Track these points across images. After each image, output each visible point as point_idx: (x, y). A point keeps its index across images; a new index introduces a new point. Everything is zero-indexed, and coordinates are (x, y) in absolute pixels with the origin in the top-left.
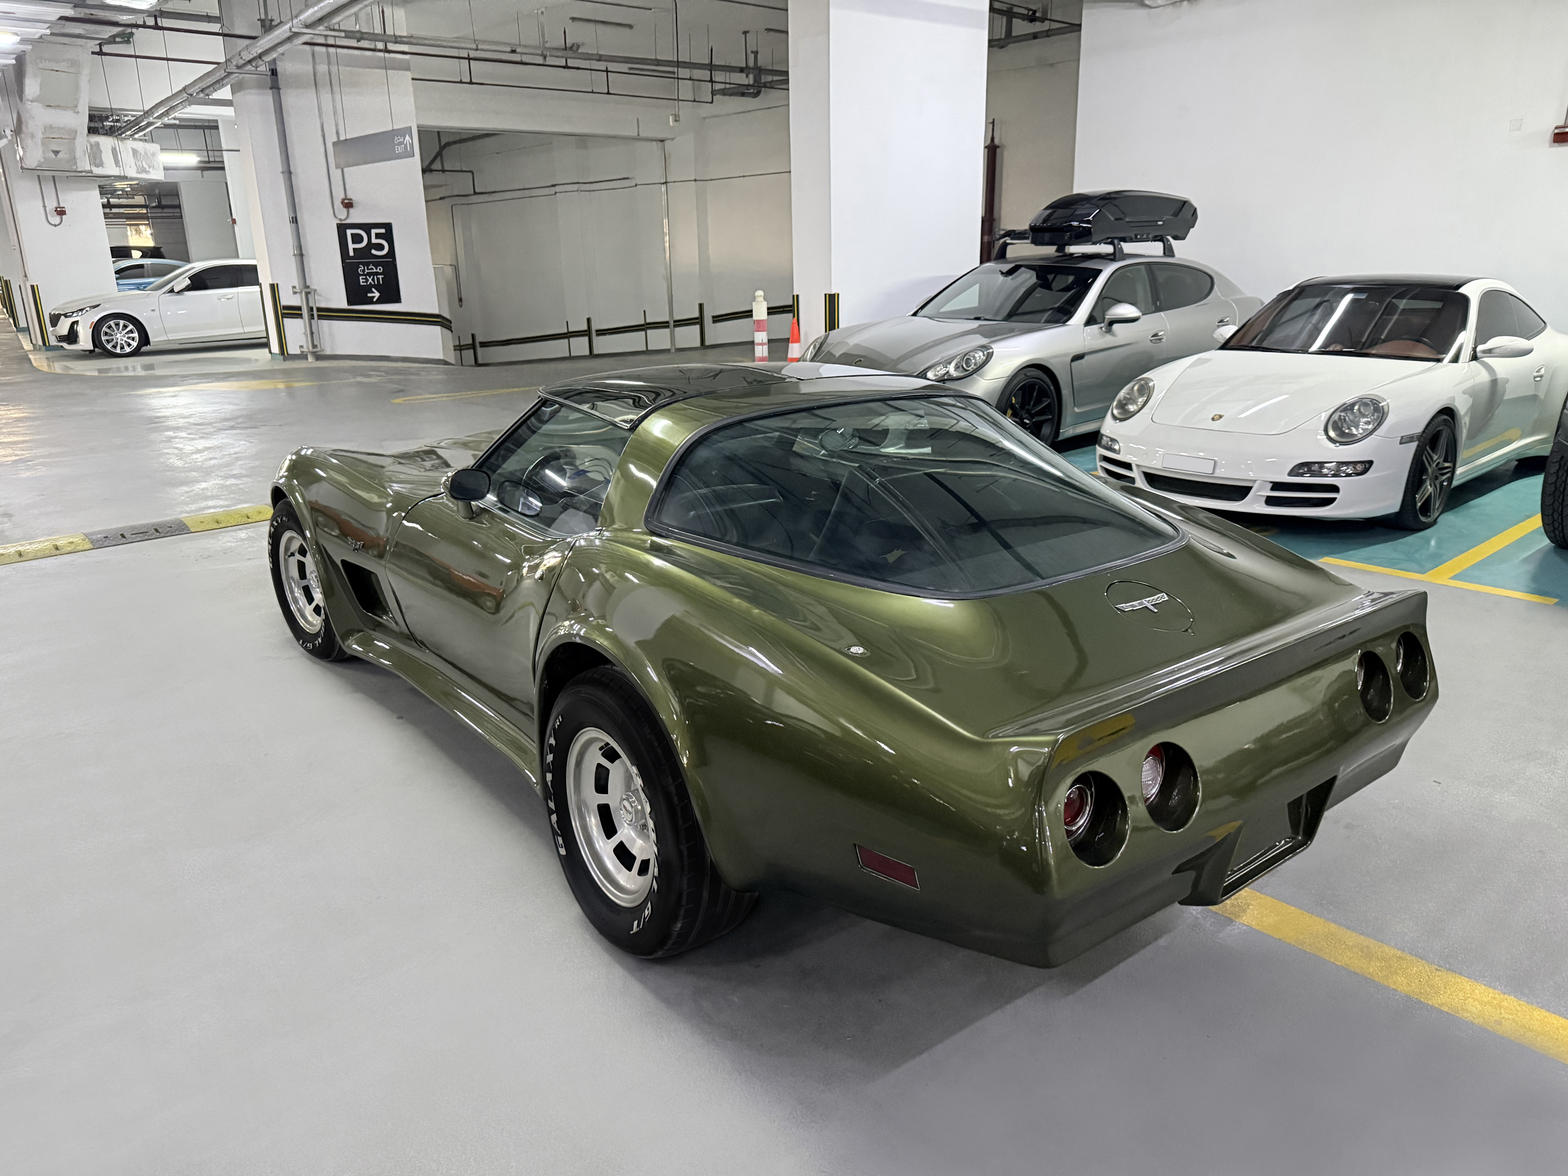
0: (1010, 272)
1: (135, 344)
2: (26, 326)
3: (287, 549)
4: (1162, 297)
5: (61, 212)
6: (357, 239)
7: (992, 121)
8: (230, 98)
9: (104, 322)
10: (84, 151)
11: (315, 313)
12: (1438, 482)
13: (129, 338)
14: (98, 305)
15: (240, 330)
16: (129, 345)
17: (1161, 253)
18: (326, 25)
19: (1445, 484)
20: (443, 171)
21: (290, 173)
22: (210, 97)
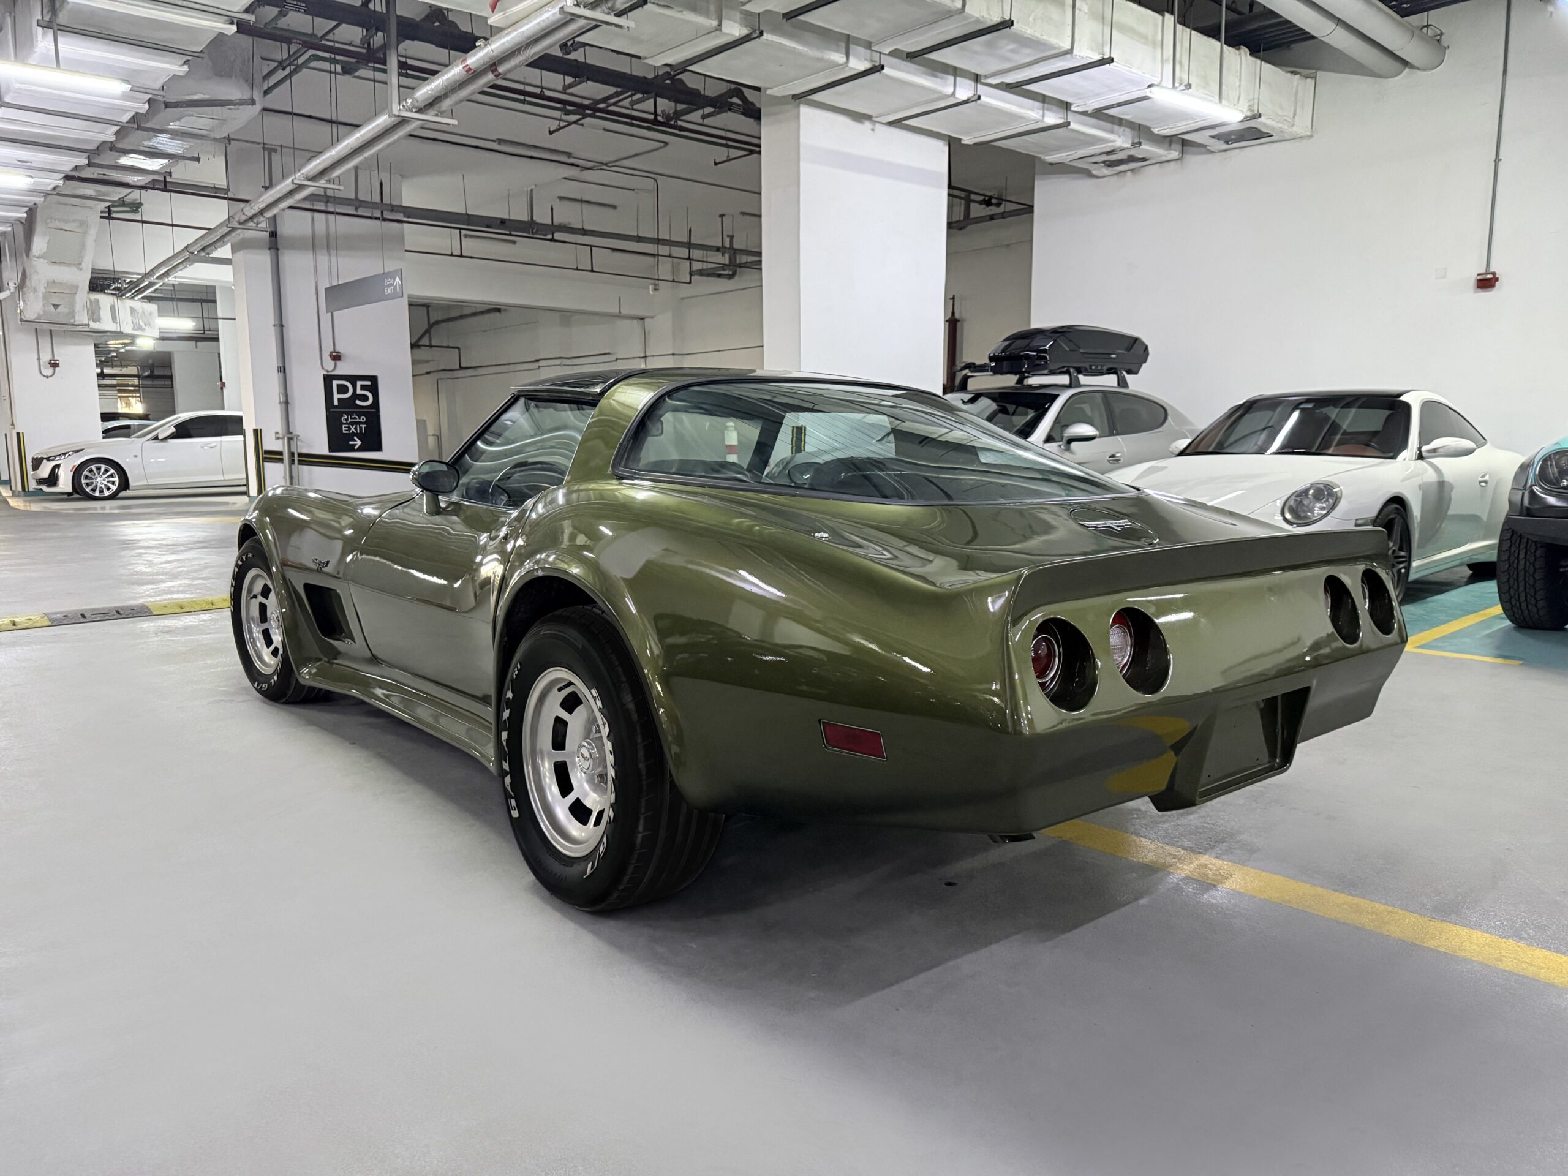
0: (972, 401)
1: (114, 488)
2: (8, 478)
3: (250, 591)
4: (1118, 427)
5: (54, 365)
6: (342, 389)
7: (952, 297)
8: (229, 256)
9: (85, 466)
10: (84, 306)
11: (296, 458)
12: (1395, 570)
13: (109, 482)
14: (82, 450)
15: (221, 477)
16: (108, 489)
17: (1115, 384)
18: (326, 178)
19: (1403, 571)
20: (431, 346)
21: (282, 326)
22: (211, 256)
